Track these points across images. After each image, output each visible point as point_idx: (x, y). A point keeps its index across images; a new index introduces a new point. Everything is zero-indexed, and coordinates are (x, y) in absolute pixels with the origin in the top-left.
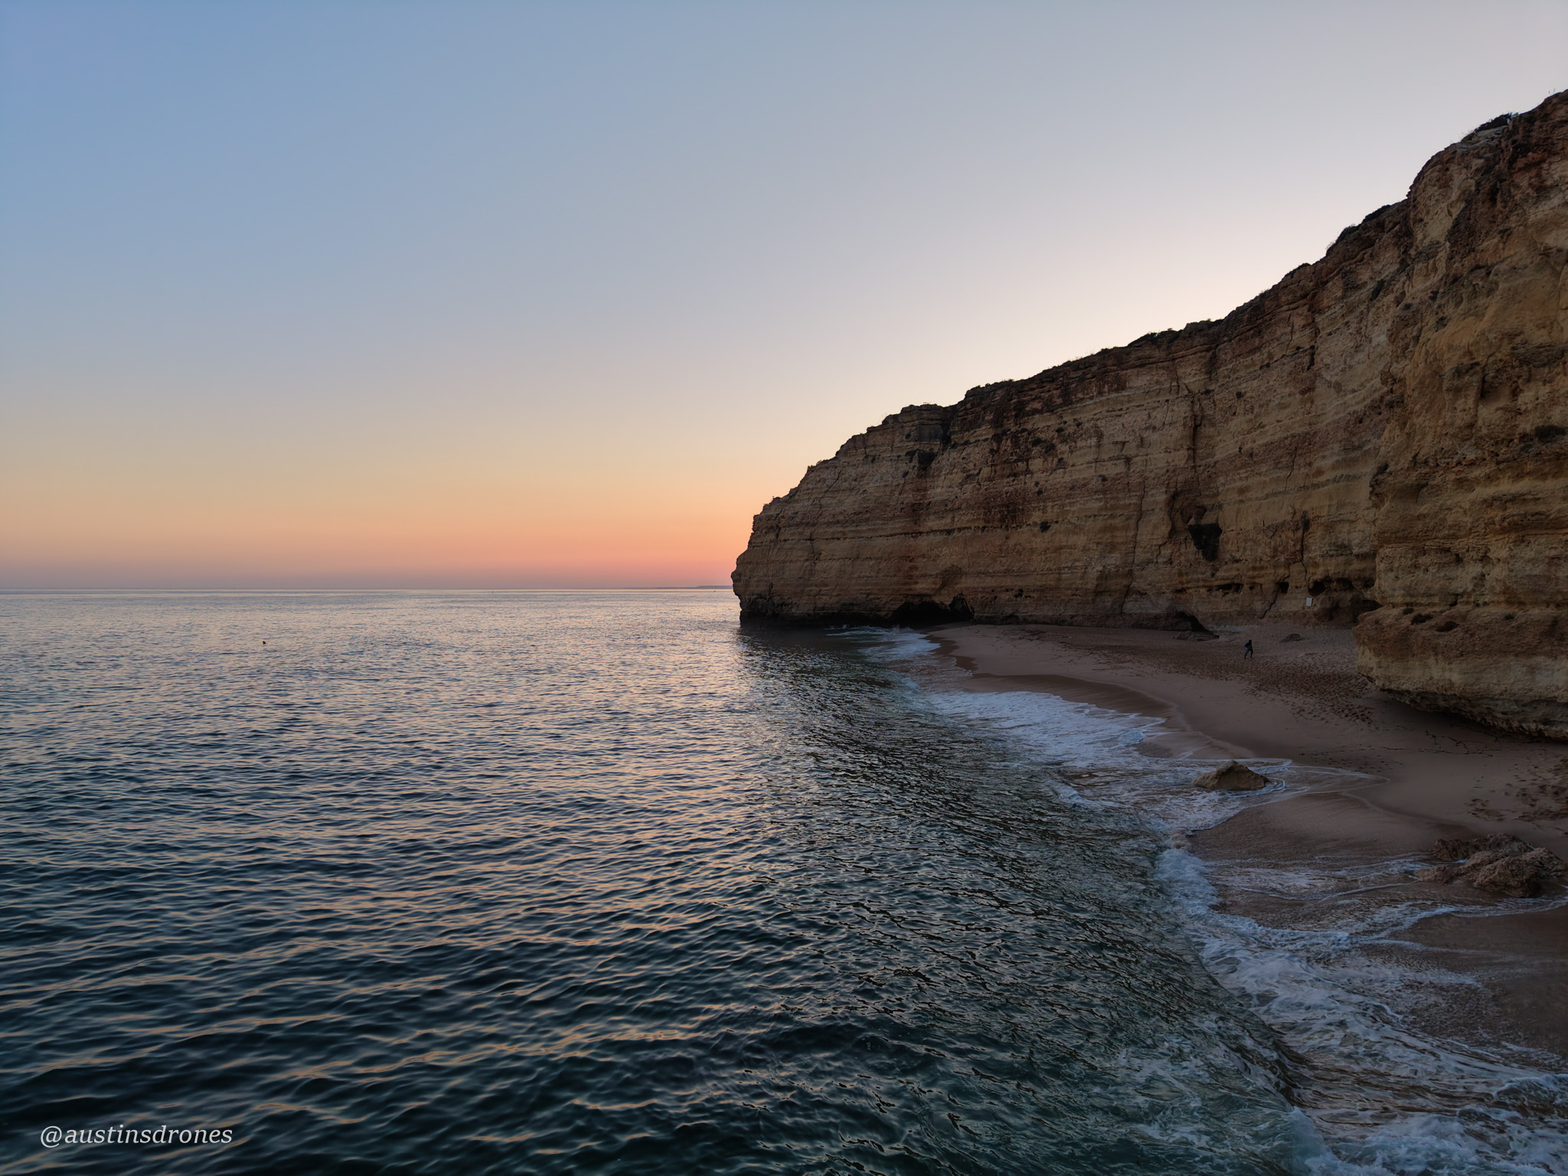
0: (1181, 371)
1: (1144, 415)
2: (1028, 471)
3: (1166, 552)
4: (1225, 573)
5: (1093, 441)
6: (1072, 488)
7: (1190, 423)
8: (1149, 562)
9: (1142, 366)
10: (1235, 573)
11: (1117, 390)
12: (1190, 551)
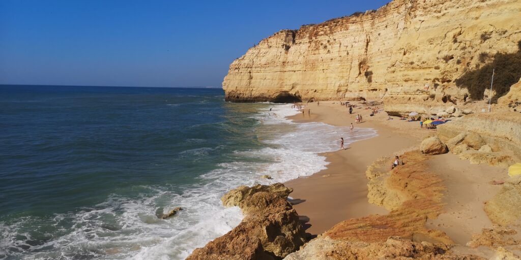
0: (364, 25)
1: (353, 38)
2: (319, 54)
3: (358, 79)
4: (373, 85)
5: (339, 45)
6: (332, 59)
7: (366, 41)
8: (353, 82)
9: (353, 23)
10: (375, 86)
11: (346, 30)
12: (364, 79)
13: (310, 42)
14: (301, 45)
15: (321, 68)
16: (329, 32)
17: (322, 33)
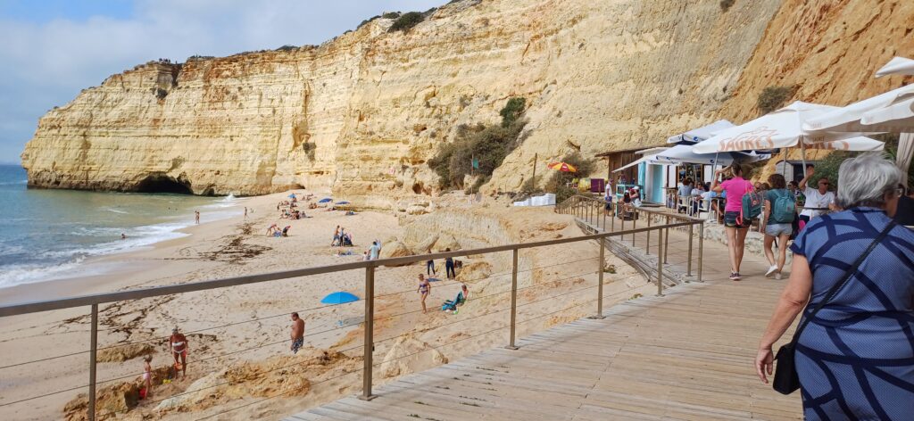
0: (299, 68)
1: (282, 87)
2: (223, 108)
3: (292, 155)
4: (318, 166)
5: (258, 97)
6: (247, 119)
7: (304, 94)
8: (284, 159)
9: (282, 62)
10: (320, 166)
11: (269, 72)
12: (302, 155)
13: (206, 88)
14: (189, 91)
15: (227, 133)
16: (240, 73)
17: (228, 73)
